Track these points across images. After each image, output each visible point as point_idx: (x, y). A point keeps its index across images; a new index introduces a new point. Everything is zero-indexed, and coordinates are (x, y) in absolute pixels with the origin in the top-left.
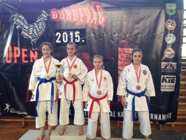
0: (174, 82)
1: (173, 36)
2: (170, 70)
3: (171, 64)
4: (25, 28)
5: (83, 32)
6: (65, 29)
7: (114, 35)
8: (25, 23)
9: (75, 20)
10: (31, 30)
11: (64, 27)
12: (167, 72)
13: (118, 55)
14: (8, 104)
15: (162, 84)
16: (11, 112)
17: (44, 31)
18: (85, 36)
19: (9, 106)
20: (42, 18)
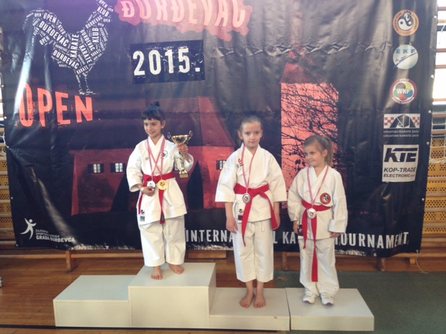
0: (414, 160)
1: (412, 51)
2: (404, 131)
3: (408, 118)
4: (60, 44)
5: (196, 48)
6: (154, 41)
7: (270, 54)
8: (59, 31)
9: (176, 19)
10: (74, 48)
11: (151, 38)
12: (397, 136)
13: (280, 100)
14: (31, 221)
15: (385, 165)
16: (38, 238)
17: (104, 49)
18: (202, 57)
19: (34, 225)
20: (100, 18)
